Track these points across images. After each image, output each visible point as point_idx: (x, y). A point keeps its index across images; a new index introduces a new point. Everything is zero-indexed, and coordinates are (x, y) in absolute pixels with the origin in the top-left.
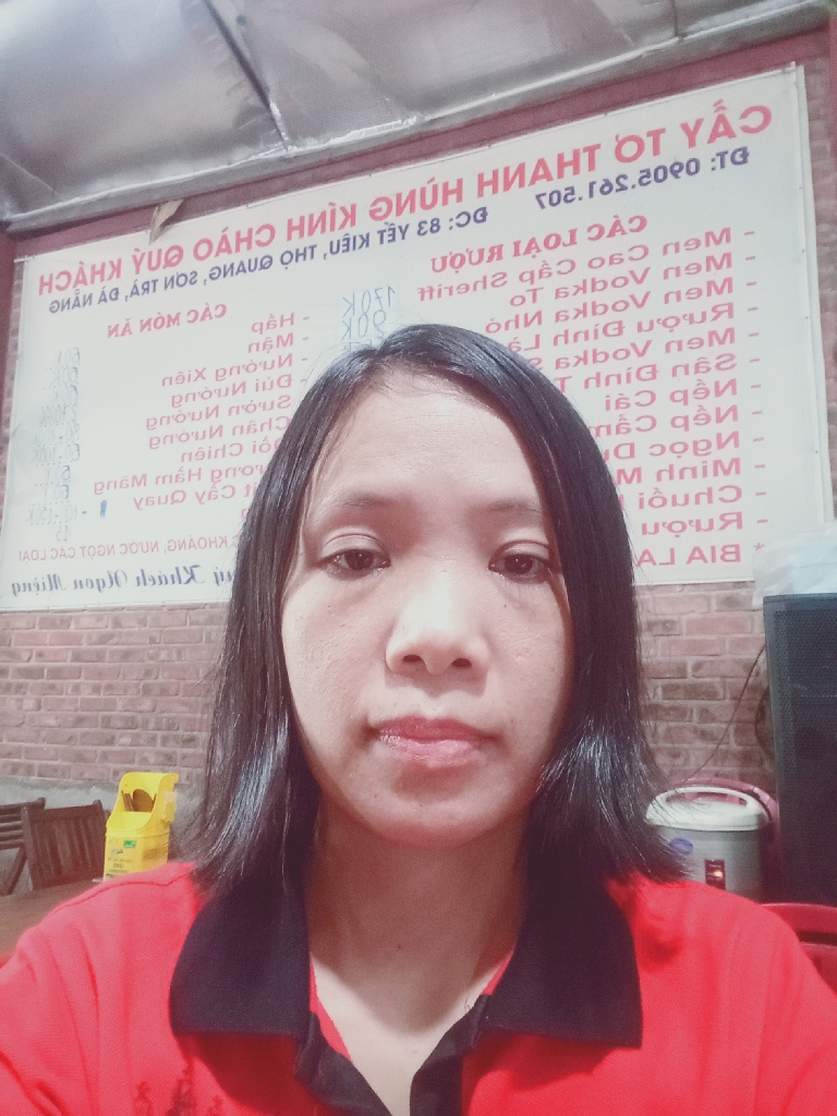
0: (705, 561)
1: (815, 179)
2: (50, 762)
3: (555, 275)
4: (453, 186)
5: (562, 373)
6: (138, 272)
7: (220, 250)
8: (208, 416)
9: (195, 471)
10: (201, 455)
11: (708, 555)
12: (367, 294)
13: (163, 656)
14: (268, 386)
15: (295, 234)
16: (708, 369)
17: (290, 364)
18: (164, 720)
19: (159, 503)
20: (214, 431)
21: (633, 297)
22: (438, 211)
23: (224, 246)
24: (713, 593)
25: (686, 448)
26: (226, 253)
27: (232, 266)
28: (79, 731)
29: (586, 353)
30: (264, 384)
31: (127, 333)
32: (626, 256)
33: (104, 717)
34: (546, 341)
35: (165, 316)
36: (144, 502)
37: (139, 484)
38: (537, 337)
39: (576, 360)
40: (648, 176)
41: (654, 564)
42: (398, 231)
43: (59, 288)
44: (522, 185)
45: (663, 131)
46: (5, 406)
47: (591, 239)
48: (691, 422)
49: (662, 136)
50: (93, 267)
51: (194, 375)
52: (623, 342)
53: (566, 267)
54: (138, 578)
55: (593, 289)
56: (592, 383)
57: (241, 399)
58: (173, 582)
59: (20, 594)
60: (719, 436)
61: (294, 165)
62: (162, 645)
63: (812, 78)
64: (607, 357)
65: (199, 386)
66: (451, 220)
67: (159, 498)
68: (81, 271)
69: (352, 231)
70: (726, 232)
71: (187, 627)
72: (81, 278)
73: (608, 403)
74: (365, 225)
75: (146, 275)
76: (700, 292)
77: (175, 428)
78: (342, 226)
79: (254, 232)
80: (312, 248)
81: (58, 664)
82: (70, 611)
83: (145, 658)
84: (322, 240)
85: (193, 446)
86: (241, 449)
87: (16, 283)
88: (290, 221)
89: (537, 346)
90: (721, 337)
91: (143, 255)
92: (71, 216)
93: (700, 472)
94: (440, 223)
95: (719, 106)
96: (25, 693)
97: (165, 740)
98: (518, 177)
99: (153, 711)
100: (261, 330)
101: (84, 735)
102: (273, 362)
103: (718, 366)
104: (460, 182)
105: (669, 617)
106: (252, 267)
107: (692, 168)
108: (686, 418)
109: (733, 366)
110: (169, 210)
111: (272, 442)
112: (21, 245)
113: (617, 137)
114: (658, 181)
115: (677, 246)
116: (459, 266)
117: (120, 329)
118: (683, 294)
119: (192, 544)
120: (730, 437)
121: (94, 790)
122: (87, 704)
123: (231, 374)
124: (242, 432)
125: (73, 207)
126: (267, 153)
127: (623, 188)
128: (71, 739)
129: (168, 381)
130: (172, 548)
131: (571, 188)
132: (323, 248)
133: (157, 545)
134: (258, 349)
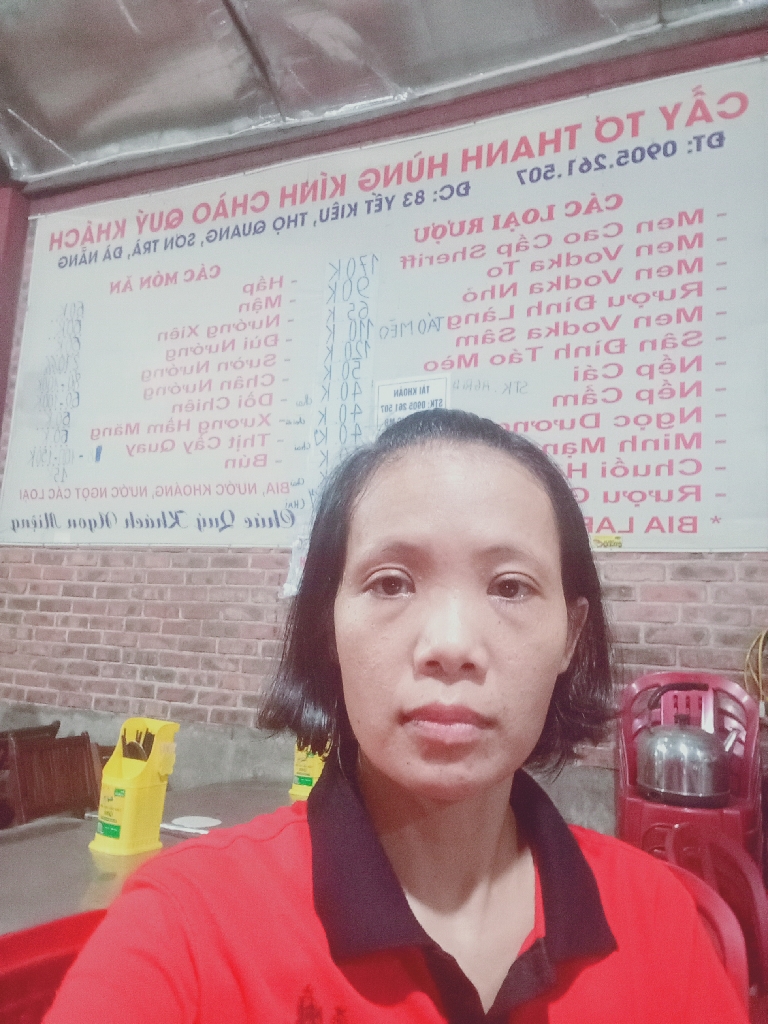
0: (663, 531)
2: (39, 689)
3: (531, 248)
4: (438, 160)
5: (534, 343)
6: (140, 231)
7: (217, 214)
8: (198, 371)
9: (184, 422)
10: (191, 407)
11: (666, 527)
12: (352, 261)
13: (146, 594)
14: (256, 344)
15: (288, 201)
16: (675, 346)
17: (278, 325)
18: (145, 655)
19: (150, 450)
20: (203, 384)
21: (605, 273)
22: (424, 183)
23: (222, 210)
24: (669, 562)
25: (650, 420)
26: (222, 217)
27: (228, 230)
28: (67, 661)
29: (557, 325)
30: (252, 342)
31: (128, 290)
32: (600, 233)
33: (89, 650)
34: (521, 311)
35: (163, 274)
36: (136, 448)
37: (132, 432)
38: (512, 308)
39: (548, 331)
40: (626, 156)
41: (614, 531)
42: (384, 202)
43: (67, 245)
44: (504, 160)
45: (642, 113)
46: (13, 354)
47: (567, 215)
48: (656, 396)
49: (641, 119)
50: (100, 226)
51: (188, 331)
52: (594, 316)
53: (544, 240)
54: (127, 520)
55: (568, 264)
56: (562, 354)
57: (230, 356)
58: (159, 526)
59: (19, 530)
60: (682, 411)
61: (288, 136)
62: (146, 584)
64: (577, 329)
65: (192, 342)
66: (436, 193)
67: (150, 446)
68: (89, 229)
69: (342, 201)
70: (700, 213)
71: (170, 568)
72: (88, 236)
73: (576, 374)
74: (354, 195)
75: (148, 235)
76: (670, 271)
77: (167, 381)
78: (332, 196)
79: (249, 199)
80: (303, 215)
81: (51, 597)
82: (64, 548)
83: (130, 596)
84: (312, 208)
85: (183, 398)
86: (228, 405)
87: (29, 238)
88: (283, 190)
89: (512, 315)
90: (689, 314)
91: (146, 216)
92: (83, 178)
93: (662, 445)
94: (425, 196)
95: (698, 91)
96: (18, 623)
97: (145, 673)
98: (501, 154)
99: (134, 645)
100: (252, 292)
101: (71, 666)
102: (261, 323)
103: (684, 343)
104: (445, 157)
105: (626, 583)
106: (247, 231)
107: (669, 149)
108: (651, 392)
109: (700, 343)
111: (257, 398)
112: (34, 203)
113: (598, 118)
114: (634, 160)
115: (650, 225)
116: (440, 237)
117: (122, 286)
118: (654, 272)
119: (178, 491)
120: (693, 412)
121: (77, 717)
122: (74, 636)
123: (222, 331)
124: (229, 387)
125: (83, 170)
126: (268, 123)
127: (602, 167)
128: (59, 668)
129: (164, 336)
130: (159, 494)
131: (551, 166)
132: (313, 216)
133: (146, 490)
134: (248, 309)
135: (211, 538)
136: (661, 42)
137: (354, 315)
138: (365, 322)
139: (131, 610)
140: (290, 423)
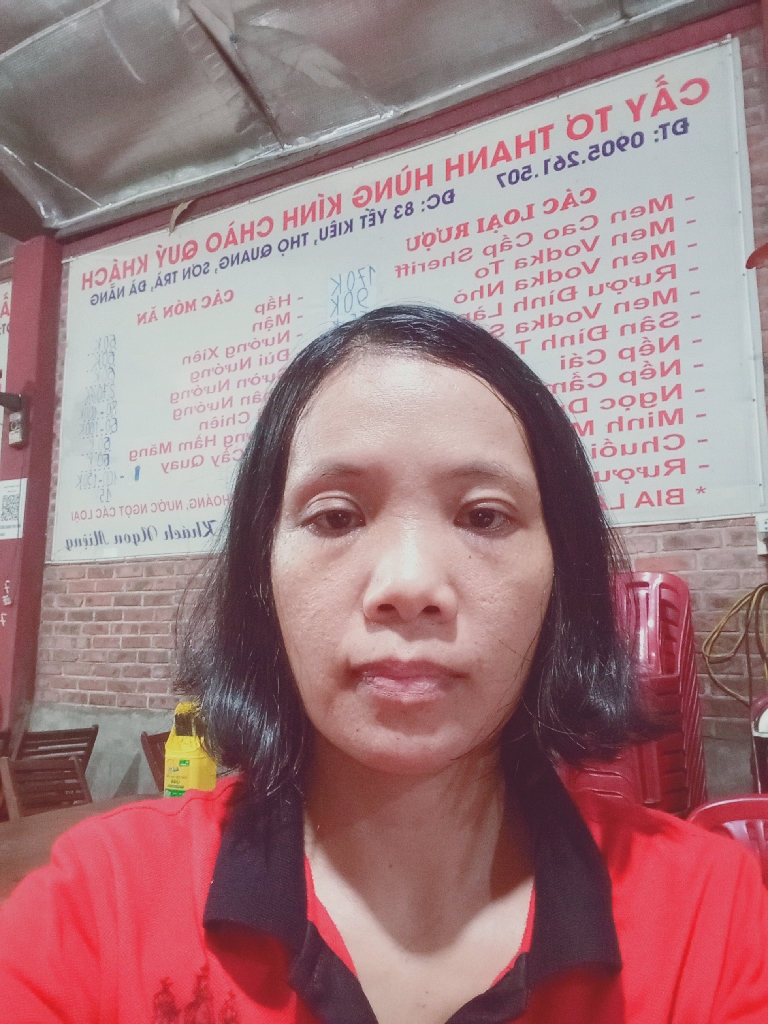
0: (652, 505)
1: (750, 145)
2: (100, 692)
3: (514, 247)
4: (424, 172)
5: (522, 337)
6: (161, 265)
7: (228, 243)
8: (220, 390)
9: (211, 438)
10: (216, 423)
11: (655, 501)
12: (351, 274)
14: (269, 360)
15: (290, 224)
16: (653, 328)
17: (287, 339)
19: (182, 466)
20: (225, 400)
21: (584, 264)
22: (413, 196)
23: (232, 240)
24: (660, 534)
25: (634, 401)
26: (232, 245)
27: (238, 255)
28: (122, 665)
29: (542, 317)
30: (266, 358)
31: (153, 319)
32: (577, 227)
33: (140, 652)
34: (508, 308)
35: (184, 303)
36: (170, 466)
37: (165, 452)
38: (500, 305)
39: (534, 324)
40: (597, 151)
42: (378, 218)
43: (99, 284)
44: (484, 166)
45: (609, 108)
46: (57, 388)
47: (547, 212)
48: (638, 377)
49: (609, 112)
50: (125, 263)
51: (209, 354)
52: (575, 306)
53: (527, 238)
54: (166, 533)
55: (549, 259)
56: (549, 345)
57: (247, 373)
58: (195, 535)
59: (73, 548)
60: (663, 388)
63: (746, 48)
64: (561, 318)
65: (212, 363)
66: (423, 203)
67: (182, 462)
68: (115, 268)
69: (339, 219)
70: (669, 198)
72: (115, 274)
73: (563, 362)
74: (350, 212)
75: (168, 268)
76: (645, 257)
77: (193, 401)
78: (330, 214)
79: (256, 224)
80: (305, 235)
81: (104, 608)
82: (113, 562)
83: (173, 602)
84: (313, 228)
86: (248, 419)
87: (63, 281)
88: (286, 213)
89: (500, 314)
90: (665, 296)
91: (165, 251)
92: (106, 220)
93: (646, 422)
94: (413, 207)
95: (661, 81)
96: (78, 634)
100: (263, 311)
101: (125, 669)
102: (274, 339)
103: (662, 325)
104: (430, 168)
106: (255, 256)
107: (636, 140)
108: (633, 374)
109: (676, 323)
110: (184, 206)
112: (67, 248)
113: (568, 116)
114: (605, 154)
115: (624, 214)
116: (430, 245)
117: (148, 317)
118: (630, 260)
119: (209, 502)
120: (673, 391)
121: (135, 716)
122: (128, 642)
123: (239, 351)
124: (248, 402)
125: (107, 212)
126: (267, 153)
127: (575, 164)
128: (115, 672)
129: (187, 360)
130: (193, 506)
131: (529, 167)
132: (314, 235)
133: (180, 502)
134: (261, 328)
136: (624, 37)
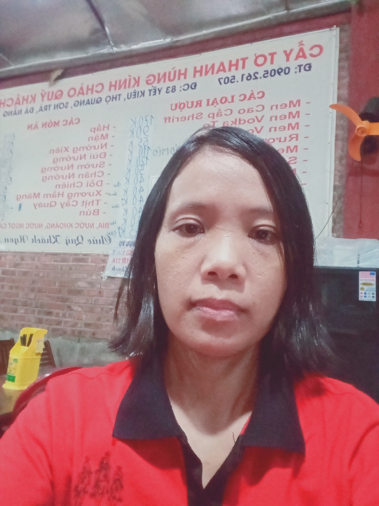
1: (339, 81)
3: (224, 116)
4: (183, 72)
6: (43, 100)
7: (79, 93)
8: (68, 168)
9: (61, 193)
10: (64, 186)
12: (141, 118)
13: (41, 275)
14: (96, 156)
15: (113, 88)
17: (106, 148)
18: (39, 303)
19: (44, 206)
20: (71, 175)
21: (256, 128)
22: (175, 83)
23: (81, 92)
26: (81, 95)
27: (84, 101)
28: (2, 306)
30: (94, 156)
31: (36, 128)
32: (254, 110)
33: (13, 300)
35: (53, 121)
36: (38, 205)
37: (36, 197)
40: (267, 73)
42: (157, 90)
43: (8, 106)
44: (213, 73)
45: (275, 53)
47: (240, 100)
49: (275, 56)
50: (24, 97)
51: (64, 149)
53: (229, 112)
54: (33, 239)
55: (239, 123)
57: (83, 162)
58: (48, 242)
62: (41, 270)
63: (342, 33)
65: (65, 155)
66: (181, 87)
67: (45, 204)
68: (18, 99)
69: (138, 89)
70: (299, 101)
71: (53, 263)
72: (18, 102)
74: (143, 86)
75: (46, 102)
76: (285, 128)
77: (53, 173)
78: (133, 86)
79: (94, 87)
80: (119, 95)
82: (3, 252)
83: (33, 275)
84: (124, 92)
85: (61, 181)
86: (82, 185)
88: (111, 83)
90: (292, 149)
91: (45, 93)
92: (16, 73)
94: (176, 88)
95: (301, 43)
97: (39, 312)
98: (211, 70)
99: (35, 299)
100: (94, 131)
101: (4, 308)
102: (98, 146)
104: (186, 70)
106: (93, 102)
107: (286, 71)
109: (295, 163)
110: (58, 73)
111: (95, 182)
113: (256, 54)
114: (272, 76)
115: (277, 106)
116: (183, 109)
117: (33, 126)
118: (278, 129)
119: (57, 226)
121: (7, 332)
122: (7, 294)
123: (80, 150)
124: (82, 177)
125: (17, 69)
126: (104, 50)
127: (256, 78)
129: (52, 151)
130: (49, 227)
131: (234, 77)
132: (124, 96)
133: (42, 225)
134: (92, 140)
135: (72, 249)
136: (285, 19)
137: (141, 144)
138: (147, 148)
139: (34, 282)
140: (110, 195)
